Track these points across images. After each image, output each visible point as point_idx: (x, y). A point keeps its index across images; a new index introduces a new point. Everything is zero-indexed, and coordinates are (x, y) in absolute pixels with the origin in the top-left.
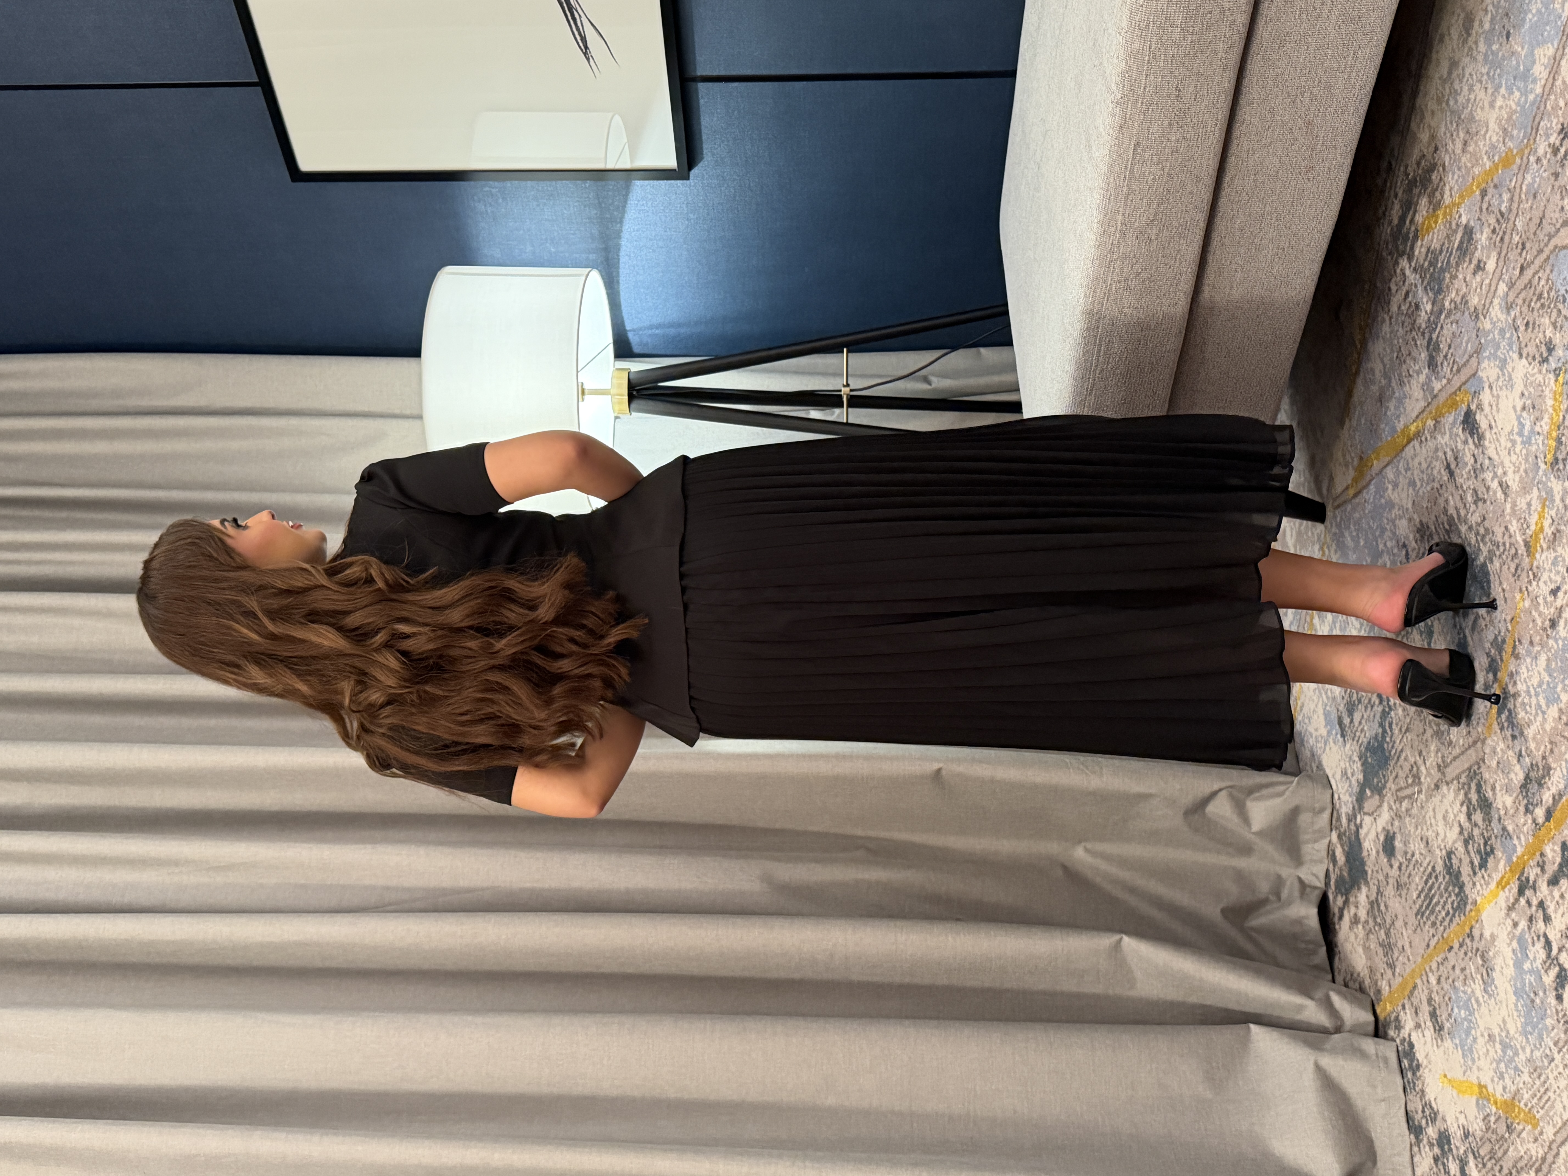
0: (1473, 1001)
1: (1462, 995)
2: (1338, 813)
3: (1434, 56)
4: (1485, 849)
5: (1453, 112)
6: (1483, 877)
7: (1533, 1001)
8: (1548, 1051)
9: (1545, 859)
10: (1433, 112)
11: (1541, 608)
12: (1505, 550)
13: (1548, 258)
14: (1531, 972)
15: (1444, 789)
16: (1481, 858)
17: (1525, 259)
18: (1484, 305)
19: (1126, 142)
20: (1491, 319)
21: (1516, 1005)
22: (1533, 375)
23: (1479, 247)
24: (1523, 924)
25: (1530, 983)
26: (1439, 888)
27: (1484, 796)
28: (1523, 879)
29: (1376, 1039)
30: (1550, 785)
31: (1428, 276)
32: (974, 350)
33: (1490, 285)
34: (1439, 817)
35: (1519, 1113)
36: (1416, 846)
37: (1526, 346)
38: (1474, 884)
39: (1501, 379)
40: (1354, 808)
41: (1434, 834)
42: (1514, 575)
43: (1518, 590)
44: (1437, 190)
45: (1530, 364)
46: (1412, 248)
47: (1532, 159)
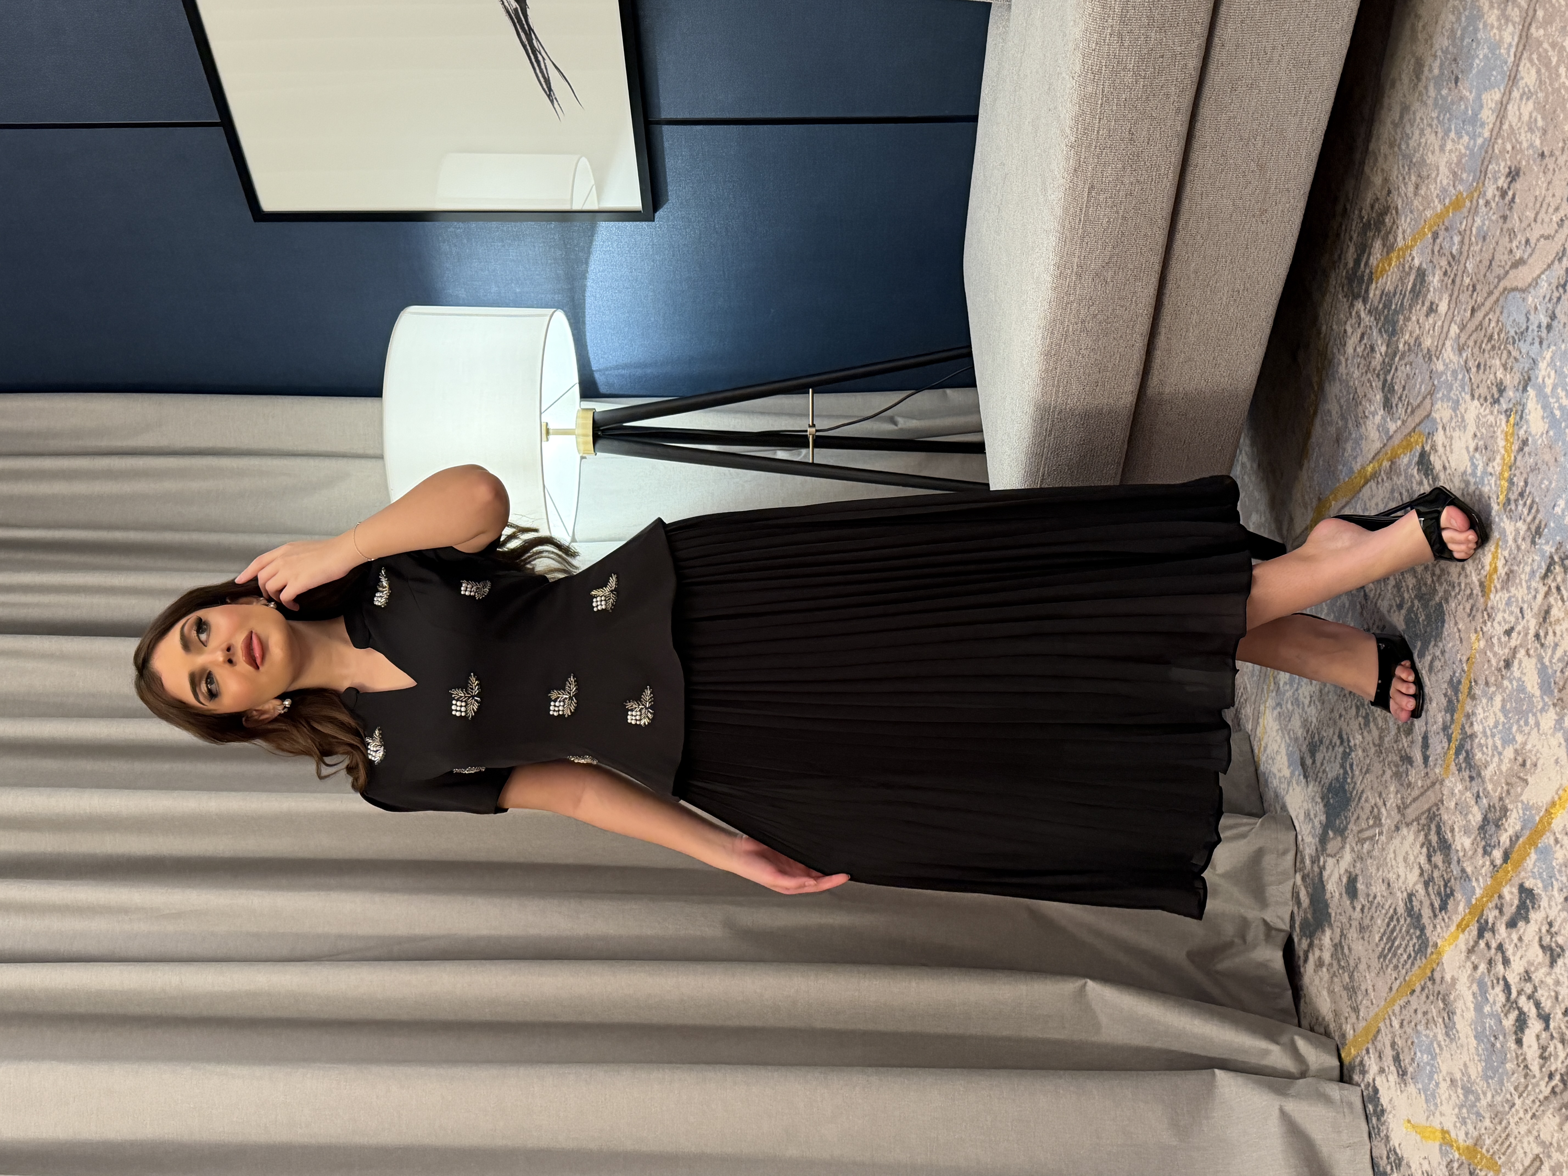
0: (1435, 1045)
1: (1424, 1038)
2: (1301, 855)
3: (1386, 101)
4: (1445, 891)
5: (1404, 156)
6: (1443, 920)
7: (1493, 1045)
8: (1508, 1096)
9: (1503, 901)
10: (1386, 157)
11: (1496, 649)
12: (1460, 591)
13: (1498, 300)
14: (1491, 1015)
15: (1404, 831)
16: (1441, 900)
17: (1476, 301)
18: (1437, 347)
19: (1081, 184)
20: (1444, 361)
21: (1477, 1049)
22: (1485, 416)
23: (1432, 289)
24: (1483, 967)
25: (1491, 1027)
26: (1401, 930)
27: (1444, 837)
28: (1482, 921)
29: (1341, 1084)
30: (1507, 827)
31: (1382, 318)
32: (941, 390)
33: (1442, 326)
34: (1400, 859)
35: (1481, 1159)
36: (1378, 889)
37: (1478, 387)
38: (1435, 927)
39: (1454, 420)
40: (1317, 849)
41: (1394, 876)
42: (1469, 615)
43: (1473, 631)
44: (1390, 232)
45: (1482, 405)
46: (1367, 291)
47: (1481, 202)
